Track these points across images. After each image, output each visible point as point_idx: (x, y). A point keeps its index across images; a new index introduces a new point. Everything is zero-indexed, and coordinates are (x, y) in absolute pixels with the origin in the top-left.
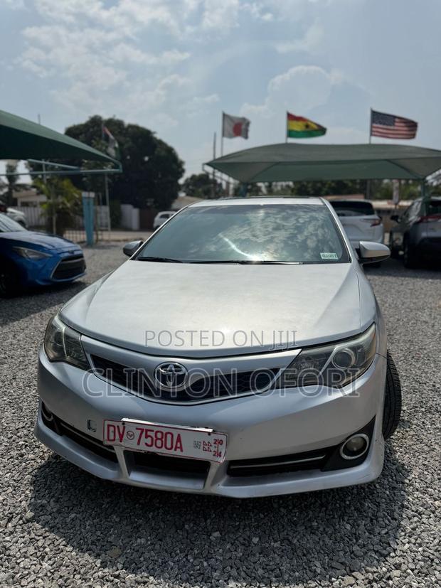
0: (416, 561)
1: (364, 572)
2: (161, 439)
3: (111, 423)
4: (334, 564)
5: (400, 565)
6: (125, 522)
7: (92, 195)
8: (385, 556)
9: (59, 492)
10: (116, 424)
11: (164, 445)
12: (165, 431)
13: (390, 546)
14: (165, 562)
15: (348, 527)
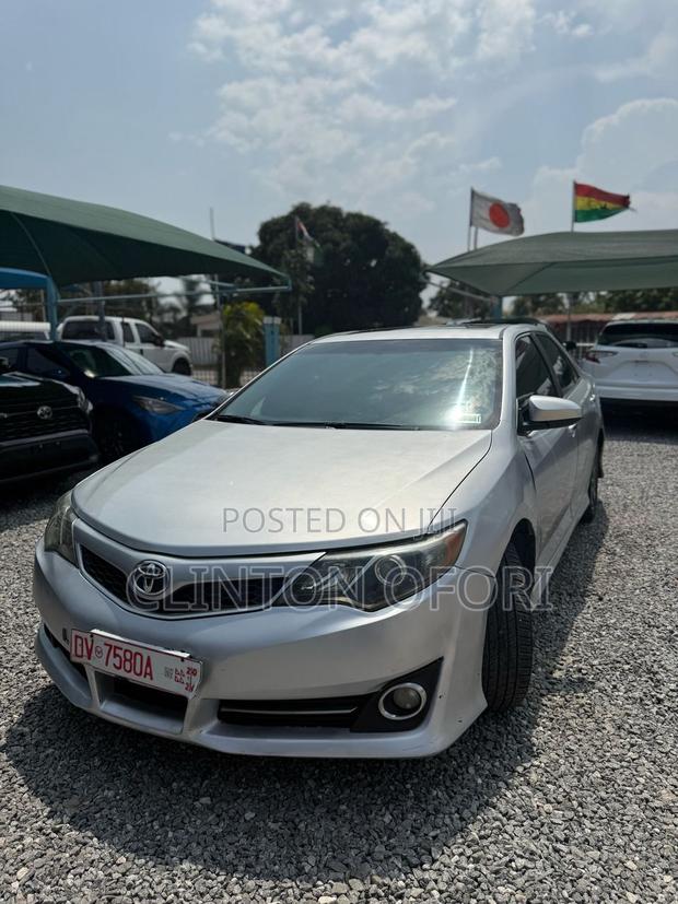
0: (455, 881)
1: (368, 881)
2: (130, 661)
3: (79, 633)
4: (333, 864)
5: (427, 882)
6: (104, 769)
7: (278, 320)
8: (412, 866)
9: (51, 721)
10: (83, 635)
11: (133, 668)
12: (134, 650)
13: (430, 854)
14: (122, 825)
15: (387, 819)
